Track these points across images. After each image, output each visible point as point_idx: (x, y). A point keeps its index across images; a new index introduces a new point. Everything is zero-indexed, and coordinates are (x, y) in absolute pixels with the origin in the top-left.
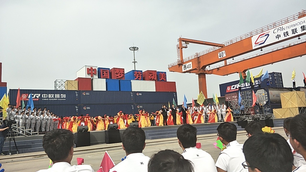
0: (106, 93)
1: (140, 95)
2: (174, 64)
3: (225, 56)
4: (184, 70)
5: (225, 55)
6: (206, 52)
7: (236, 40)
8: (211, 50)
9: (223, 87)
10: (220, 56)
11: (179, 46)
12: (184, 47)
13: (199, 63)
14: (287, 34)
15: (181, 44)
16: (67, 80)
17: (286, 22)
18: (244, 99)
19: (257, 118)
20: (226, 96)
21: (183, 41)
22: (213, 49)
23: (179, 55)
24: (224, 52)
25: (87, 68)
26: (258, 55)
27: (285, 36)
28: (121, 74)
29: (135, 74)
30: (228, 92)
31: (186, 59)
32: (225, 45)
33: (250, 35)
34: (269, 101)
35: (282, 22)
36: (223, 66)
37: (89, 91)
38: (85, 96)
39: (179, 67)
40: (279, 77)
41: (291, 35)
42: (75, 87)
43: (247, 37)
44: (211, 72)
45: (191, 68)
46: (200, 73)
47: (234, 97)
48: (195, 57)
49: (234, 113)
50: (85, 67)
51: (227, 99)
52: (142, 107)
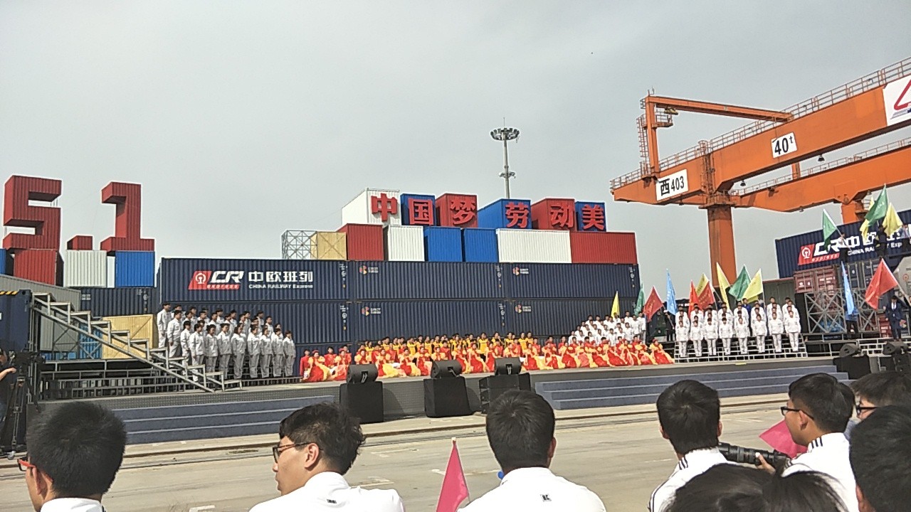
0: (425, 266)
1: (524, 273)
2: (630, 178)
3: (795, 149)
4: (662, 194)
5: (793, 147)
6: (732, 138)
7: (830, 98)
8: (747, 132)
9: (788, 249)
10: (776, 151)
11: (645, 120)
12: (660, 125)
13: (710, 172)
15: (651, 115)
16: (316, 232)
18: (857, 287)
19: (902, 347)
20: (799, 278)
21: (659, 105)
22: (755, 129)
23: (646, 150)
24: (791, 138)
25: (373, 197)
26: (907, 144)
28: (466, 213)
29: (508, 212)
30: (805, 263)
31: (668, 161)
32: (793, 116)
33: (879, 81)
36: (787, 181)
37: (372, 263)
38: (365, 277)
39: (645, 187)
42: (336, 251)
43: (867, 86)
44: (750, 200)
45: (685, 189)
46: (715, 205)
47: (823, 280)
48: (698, 156)
49: (822, 331)
50: (365, 192)
51: (801, 285)
52: (530, 310)
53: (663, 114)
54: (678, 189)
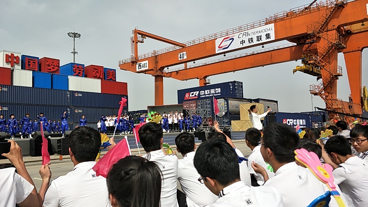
0: (32, 89)
1: (80, 95)
2: (127, 61)
3: (186, 58)
4: (139, 69)
5: (185, 57)
6: (165, 51)
7: (199, 41)
8: (170, 49)
9: (181, 94)
10: (180, 58)
11: (133, 38)
12: (139, 41)
13: (157, 62)
14: (252, 41)
15: (136, 37)
17: (252, 27)
18: (202, 108)
20: (184, 104)
21: (139, 34)
22: (173, 48)
23: (133, 51)
24: (185, 54)
26: (221, 61)
27: (249, 43)
28: (54, 67)
29: (74, 69)
30: (186, 99)
31: (141, 56)
32: (186, 45)
33: (214, 37)
34: (228, 112)
35: (248, 27)
36: (182, 69)
37: (4, 86)
39: (132, 66)
40: (240, 86)
41: (255, 42)
43: (211, 38)
44: (170, 75)
45: (147, 68)
46: (158, 75)
47: (192, 105)
48: (153, 56)
50: (2, 52)
51: (185, 107)
52: (81, 112)
54: (144, 67)
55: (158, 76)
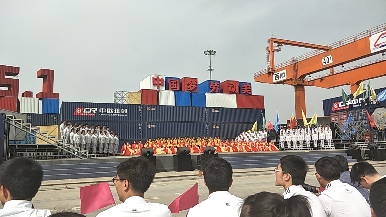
0: (175, 108)
1: (217, 111)
2: (262, 73)
3: (332, 62)
4: (276, 80)
5: (331, 61)
6: (306, 57)
7: (347, 41)
8: (312, 54)
9: (328, 104)
10: (324, 63)
11: (269, 48)
12: (275, 50)
13: (296, 71)
15: (272, 45)
16: (129, 92)
18: (356, 120)
19: (375, 146)
20: (332, 116)
21: (275, 42)
22: (315, 53)
23: (269, 61)
24: (330, 57)
25: (153, 78)
26: (378, 61)
28: (193, 86)
29: (211, 86)
30: (335, 110)
31: (278, 66)
32: (331, 48)
33: (368, 34)
36: (328, 75)
37: (152, 106)
38: (149, 112)
39: (268, 76)
42: (137, 101)
43: (363, 36)
44: (312, 83)
45: (285, 78)
47: (342, 117)
48: (291, 64)
49: (341, 139)
50: (150, 76)
51: (333, 119)
52: (219, 127)
53: (277, 46)
54: (282, 78)
55: (298, 85)
